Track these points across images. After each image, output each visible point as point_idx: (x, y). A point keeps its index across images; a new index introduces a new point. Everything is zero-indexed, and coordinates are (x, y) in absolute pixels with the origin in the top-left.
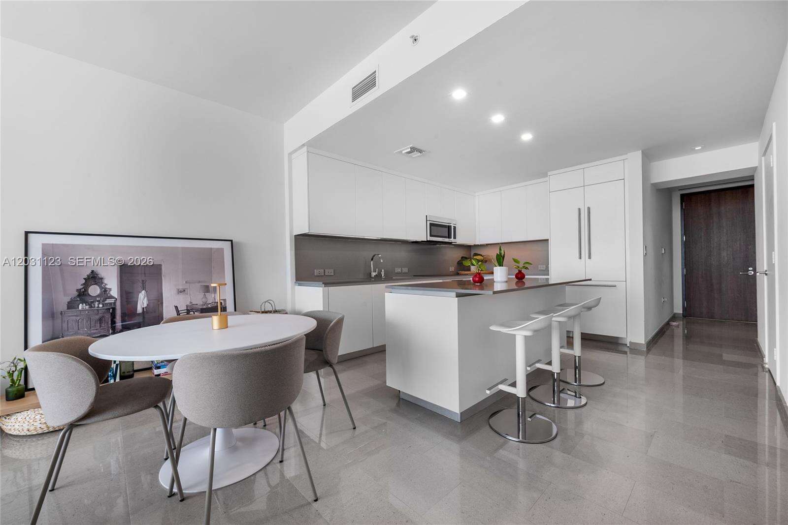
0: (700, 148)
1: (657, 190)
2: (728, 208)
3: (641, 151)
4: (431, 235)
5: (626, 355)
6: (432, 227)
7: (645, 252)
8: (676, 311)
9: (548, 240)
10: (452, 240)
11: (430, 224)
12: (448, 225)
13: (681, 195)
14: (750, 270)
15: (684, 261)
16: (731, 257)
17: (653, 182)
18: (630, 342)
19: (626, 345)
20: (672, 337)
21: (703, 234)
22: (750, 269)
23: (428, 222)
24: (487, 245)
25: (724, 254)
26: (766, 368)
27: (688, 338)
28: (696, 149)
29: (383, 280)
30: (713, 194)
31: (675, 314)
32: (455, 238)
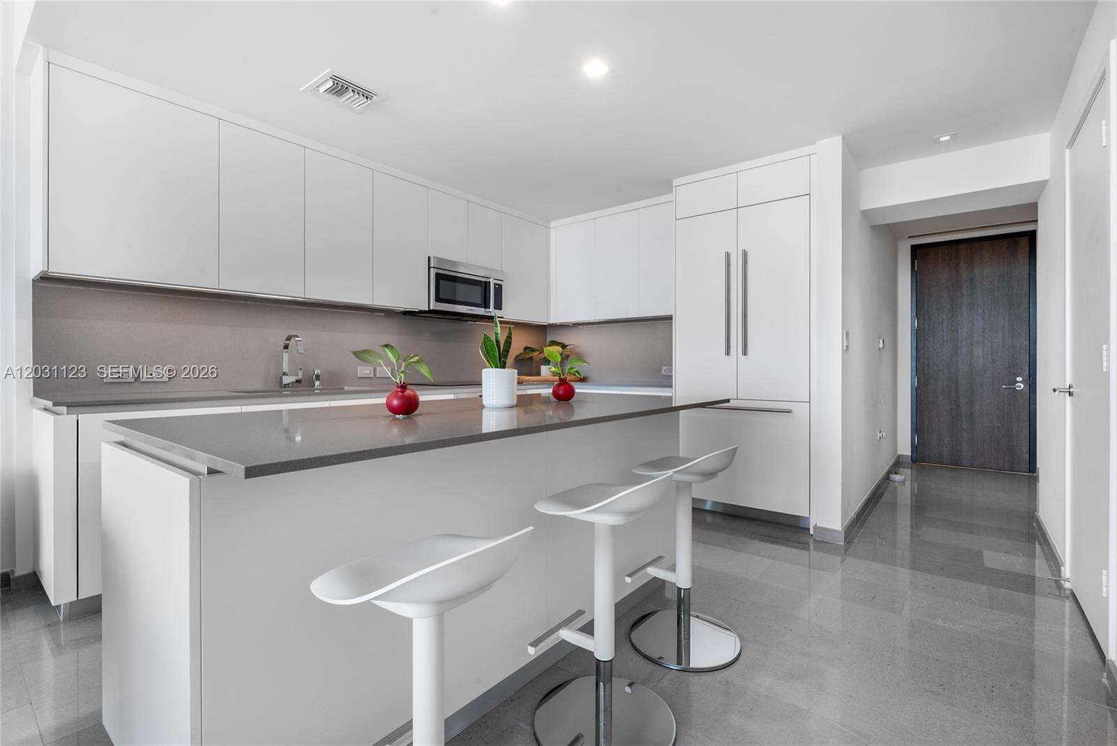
0: (948, 138)
1: (871, 226)
2: (986, 272)
3: (841, 136)
4: (438, 299)
5: (808, 553)
6: (441, 282)
7: (845, 344)
8: (900, 452)
9: (670, 318)
10: (492, 311)
11: (438, 275)
12: (484, 280)
13: (912, 246)
14: (1018, 382)
15: (914, 363)
16: (990, 358)
17: (862, 209)
18: (815, 527)
19: (809, 529)
20: (893, 506)
21: (945, 317)
22: (1018, 379)
23: (433, 272)
24: (576, 325)
25: (978, 352)
26: (1065, 589)
27: (920, 508)
28: (941, 139)
29: (317, 394)
30: (963, 246)
31: (899, 456)
32: (498, 306)
